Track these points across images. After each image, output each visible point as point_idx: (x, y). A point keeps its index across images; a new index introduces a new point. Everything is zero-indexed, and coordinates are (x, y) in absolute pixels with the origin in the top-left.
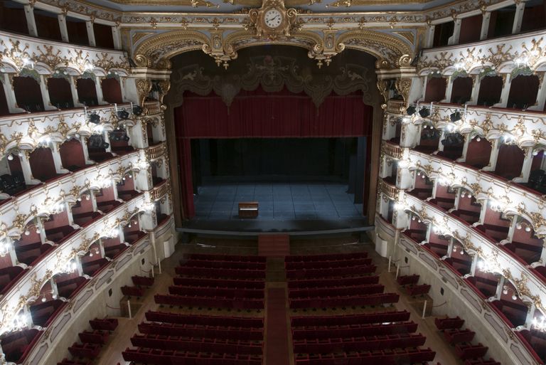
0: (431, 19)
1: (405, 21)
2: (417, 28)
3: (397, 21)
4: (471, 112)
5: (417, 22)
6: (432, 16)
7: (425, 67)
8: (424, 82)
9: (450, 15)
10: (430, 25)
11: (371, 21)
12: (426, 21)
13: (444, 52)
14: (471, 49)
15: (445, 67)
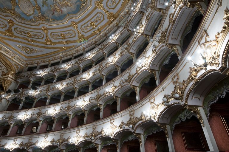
0: (28, 65)
1: (18, 61)
2: (21, 65)
3: (15, 58)
4: (41, 88)
5: (22, 63)
6: (29, 64)
7: (21, 77)
8: (18, 84)
9: (36, 64)
10: (26, 67)
11: (4, 51)
12: (26, 65)
13: (32, 72)
14: (44, 70)
15: (31, 76)
